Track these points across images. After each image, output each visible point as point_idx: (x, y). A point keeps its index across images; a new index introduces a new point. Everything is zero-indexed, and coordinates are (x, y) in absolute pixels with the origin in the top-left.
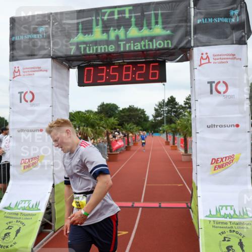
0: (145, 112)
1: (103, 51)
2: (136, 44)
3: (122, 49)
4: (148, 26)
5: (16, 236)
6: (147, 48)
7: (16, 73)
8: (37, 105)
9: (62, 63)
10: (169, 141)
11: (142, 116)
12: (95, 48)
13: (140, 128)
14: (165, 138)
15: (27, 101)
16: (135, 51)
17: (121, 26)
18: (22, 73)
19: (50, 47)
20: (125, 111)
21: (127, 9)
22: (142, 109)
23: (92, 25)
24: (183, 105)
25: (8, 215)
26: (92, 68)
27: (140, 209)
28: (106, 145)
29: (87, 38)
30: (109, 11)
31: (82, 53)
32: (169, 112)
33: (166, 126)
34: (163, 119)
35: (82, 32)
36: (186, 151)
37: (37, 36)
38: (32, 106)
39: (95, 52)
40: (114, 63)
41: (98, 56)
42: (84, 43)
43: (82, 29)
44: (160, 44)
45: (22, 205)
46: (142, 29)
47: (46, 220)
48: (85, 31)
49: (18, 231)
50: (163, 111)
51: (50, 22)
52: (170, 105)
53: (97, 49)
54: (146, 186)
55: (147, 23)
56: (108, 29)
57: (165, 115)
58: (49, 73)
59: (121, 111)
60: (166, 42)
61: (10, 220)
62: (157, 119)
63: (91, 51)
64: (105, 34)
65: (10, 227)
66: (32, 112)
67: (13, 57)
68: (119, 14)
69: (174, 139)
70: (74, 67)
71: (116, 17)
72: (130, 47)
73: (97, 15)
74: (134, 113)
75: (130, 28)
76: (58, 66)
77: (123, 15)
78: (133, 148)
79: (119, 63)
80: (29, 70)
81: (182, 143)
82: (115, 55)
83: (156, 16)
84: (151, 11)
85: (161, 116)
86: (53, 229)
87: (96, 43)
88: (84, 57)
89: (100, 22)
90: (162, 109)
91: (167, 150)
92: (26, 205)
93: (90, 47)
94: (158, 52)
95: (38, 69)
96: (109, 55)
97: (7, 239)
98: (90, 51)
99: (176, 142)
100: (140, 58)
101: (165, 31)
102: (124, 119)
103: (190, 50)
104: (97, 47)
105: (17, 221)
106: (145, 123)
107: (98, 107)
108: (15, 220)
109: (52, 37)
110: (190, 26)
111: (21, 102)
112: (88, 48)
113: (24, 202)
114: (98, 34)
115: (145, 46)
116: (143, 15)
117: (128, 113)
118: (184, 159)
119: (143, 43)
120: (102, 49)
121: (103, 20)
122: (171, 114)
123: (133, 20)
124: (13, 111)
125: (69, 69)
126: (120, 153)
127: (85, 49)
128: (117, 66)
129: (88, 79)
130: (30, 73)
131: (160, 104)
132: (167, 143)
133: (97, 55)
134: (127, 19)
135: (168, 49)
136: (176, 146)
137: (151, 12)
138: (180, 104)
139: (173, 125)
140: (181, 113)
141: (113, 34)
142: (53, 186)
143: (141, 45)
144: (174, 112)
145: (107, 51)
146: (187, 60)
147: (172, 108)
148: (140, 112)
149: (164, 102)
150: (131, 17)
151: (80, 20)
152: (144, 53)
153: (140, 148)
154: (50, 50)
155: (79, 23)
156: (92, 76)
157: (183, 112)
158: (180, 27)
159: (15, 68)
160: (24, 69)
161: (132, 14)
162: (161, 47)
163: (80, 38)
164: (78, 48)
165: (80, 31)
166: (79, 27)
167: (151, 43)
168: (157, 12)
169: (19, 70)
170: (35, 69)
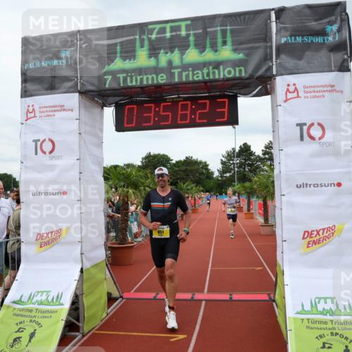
0: (208, 165)
1: (150, 82)
3: (176, 80)
4: (212, 47)
5: (30, 341)
6: (211, 77)
7: (29, 114)
8: (59, 158)
9: (93, 100)
10: (242, 206)
11: (204, 171)
12: (139, 78)
13: (202, 189)
15: (45, 153)
16: (194, 82)
18: (38, 114)
19: (77, 77)
20: (180, 164)
21: (183, 24)
22: (204, 161)
23: (135, 47)
24: (261, 156)
25: (18, 312)
26: (135, 106)
27: (204, 303)
29: (129, 64)
30: (158, 26)
31: (122, 85)
32: (241, 165)
33: (237, 186)
34: (233, 176)
35: (121, 57)
36: (266, 220)
38: (51, 159)
39: (138, 84)
40: (166, 99)
41: (143, 89)
42: (124, 71)
43: (121, 52)
44: (229, 72)
45: (38, 298)
46: (204, 51)
47: (71, 319)
49: (32, 335)
50: (233, 164)
52: (243, 155)
53: (142, 79)
54: (211, 270)
56: (158, 52)
57: (236, 169)
58: (75, 114)
59: (174, 164)
60: (237, 69)
61: (21, 319)
62: (225, 175)
63: (134, 82)
64: (152, 59)
65: (21, 330)
66: (52, 168)
67: (26, 91)
68: (171, 31)
69: (249, 203)
70: (110, 105)
71: (168, 35)
72: (187, 76)
73: (142, 33)
74: (192, 168)
75: (187, 50)
76: (88, 104)
77: (178, 33)
79: (173, 98)
80: (48, 109)
81: (260, 208)
82: (166, 87)
83: (224, 33)
84: (217, 26)
85: (230, 172)
86: (81, 331)
87: (140, 71)
88: (124, 91)
89: (146, 43)
90: (231, 162)
91: (239, 219)
92: (44, 297)
93: (131, 77)
94: (226, 83)
95: (60, 108)
96: (159, 87)
97: (17, 346)
98: (131, 82)
99: (251, 207)
100: (202, 91)
101: (236, 54)
102: (178, 176)
103: (271, 80)
104: (141, 77)
105: (31, 321)
106: (208, 181)
107: (143, 159)
108: (29, 319)
110: (271, 47)
111: (36, 154)
112: (129, 78)
113: (40, 294)
114: (143, 58)
115: (208, 75)
116: (205, 33)
117: (184, 168)
118: (264, 231)
119: (205, 71)
120: (148, 80)
121: (149, 39)
122: (244, 168)
123: (192, 39)
124: (26, 167)
125: (102, 108)
127: (125, 79)
128: (170, 103)
130: (49, 114)
131: (229, 155)
132: (240, 209)
133: (142, 88)
134: (184, 38)
135: (240, 78)
136: (252, 213)
137: (216, 28)
138: (256, 154)
139: (247, 184)
140: (258, 167)
141: (163, 59)
142: (82, 271)
143: (203, 74)
144: (249, 165)
145: (155, 82)
146: (267, 93)
147: (246, 160)
148: (201, 166)
149: (234, 151)
150: (188, 35)
151: (119, 40)
152: (207, 85)
153: (200, 216)
154: (77, 81)
155: (116, 44)
156: (135, 118)
157: (261, 166)
158: (257, 48)
159: (29, 106)
160: (40, 108)
161: (190, 31)
162: (231, 75)
163: (119, 64)
164: (115, 79)
165: (118, 55)
166: (116, 49)
167: (216, 71)
168: (225, 28)
169: (33, 110)
170: (56, 109)
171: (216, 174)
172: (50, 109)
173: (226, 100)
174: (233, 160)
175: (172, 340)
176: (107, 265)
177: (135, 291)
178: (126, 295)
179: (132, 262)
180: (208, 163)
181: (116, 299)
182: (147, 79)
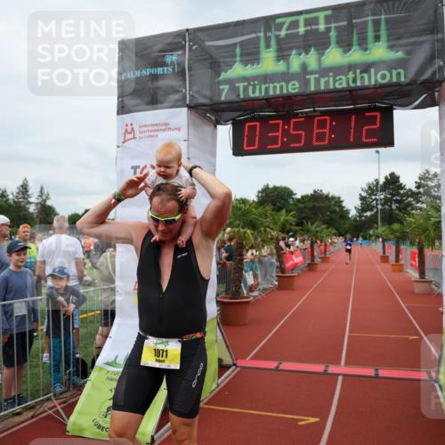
0: (342, 202)
1: (278, 92)
2: (338, 78)
3: (312, 88)
4: (360, 45)
6: (359, 84)
7: (128, 133)
9: (204, 116)
10: (387, 254)
11: (337, 209)
12: (263, 87)
13: (334, 231)
14: (381, 250)
16: (336, 91)
17: (310, 47)
18: (137, 135)
19: (185, 88)
20: (306, 200)
21: (322, 15)
22: (336, 195)
23: (258, 47)
24: (414, 189)
25: (113, 376)
26: (258, 124)
27: (340, 378)
28: (274, 260)
29: (251, 71)
30: (288, 20)
31: (242, 96)
32: (386, 201)
33: (381, 229)
34: (375, 216)
35: (241, 61)
36: (422, 274)
37: (163, 71)
39: (263, 94)
40: (298, 114)
41: (268, 102)
42: (244, 79)
43: (241, 55)
44: (384, 77)
46: (349, 50)
48: (247, 58)
50: (376, 199)
51: (185, 45)
52: (389, 188)
53: (267, 89)
54: (349, 337)
55: (358, 39)
56: (289, 53)
57: (380, 207)
58: (184, 134)
59: (298, 200)
60: (394, 72)
62: (365, 214)
63: (257, 93)
64: (282, 62)
67: (123, 107)
68: (306, 25)
69: (398, 252)
70: (226, 122)
71: (302, 30)
72: (327, 83)
73: (268, 29)
74: (321, 204)
75: (327, 48)
76: (198, 121)
77: (314, 27)
78: (321, 267)
79: (306, 112)
80: (150, 128)
81: (413, 258)
82: (298, 98)
83: (377, 24)
85: (371, 210)
88: (244, 104)
89: (273, 42)
90: (373, 197)
91: (384, 272)
93: (254, 86)
94: (379, 91)
95: (164, 127)
96: (289, 99)
98: (254, 92)
99: (401, 257)
100: (345, 103)
101: (392, 53)
102: (303, 215)
103: (440, 86)
104: (267, 85)
106: (342, 222)
107: (259, 192)
109: (190, 71)
112: (251, 88)
114: (269, 62)
115: (355, 80)
116: (351, 26)
117: (311, 204)
118: (418, 288)
119: (351, 75)
120: (275, 89)
121: (277, 37)
122: (391, 206)
123: (333, 34)
125: (216, 127)
126: (299, 275)
127: (246, 89)
128: (302, 119)
129: (251, 143)
130: (152, 134)
131: (370, 187)
132: (385, 259)
133: (267, 100)
134: (322, 33)
135: (398, 84)
136: (402, 265)
137: (366, 19)
138: (407, 187)
139: (396, 226)
140: (409, 204)
141: (296, 62)
143: (348, 79)
144: (397, 201)
145: (285, 92)
147: (393, 195)
148: (333, 203)
149: (378, 183)
150: (328, 30)
151: (238, 40)
152: (351, 94)
153: (333, 267)
154: (185, 93)
155: (235, 44)
156: (257, 138)
157: (414, 202)
158: (422, 43)
159: (127, 125)
160: (140, 127)
161: (331, 23)
162: (386, 81)
163: (238, 70)
164: (234, 89)
165: (238, 59)
166: (234, 51)
167: (366, 76)
168: (377, 17)
169: (133, 129)
170: (160, 128)
171: (353, 213)
172: (153, 128)
173: (378, 114)
174: (376, 195)
175: (301, 423)
176: (218, 324)
177: (251, 359)
178: (241, 363)
179: (247, 322)
180: (342, 199)
181: (228, 367)
182: (275, 87)
